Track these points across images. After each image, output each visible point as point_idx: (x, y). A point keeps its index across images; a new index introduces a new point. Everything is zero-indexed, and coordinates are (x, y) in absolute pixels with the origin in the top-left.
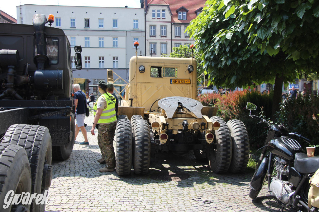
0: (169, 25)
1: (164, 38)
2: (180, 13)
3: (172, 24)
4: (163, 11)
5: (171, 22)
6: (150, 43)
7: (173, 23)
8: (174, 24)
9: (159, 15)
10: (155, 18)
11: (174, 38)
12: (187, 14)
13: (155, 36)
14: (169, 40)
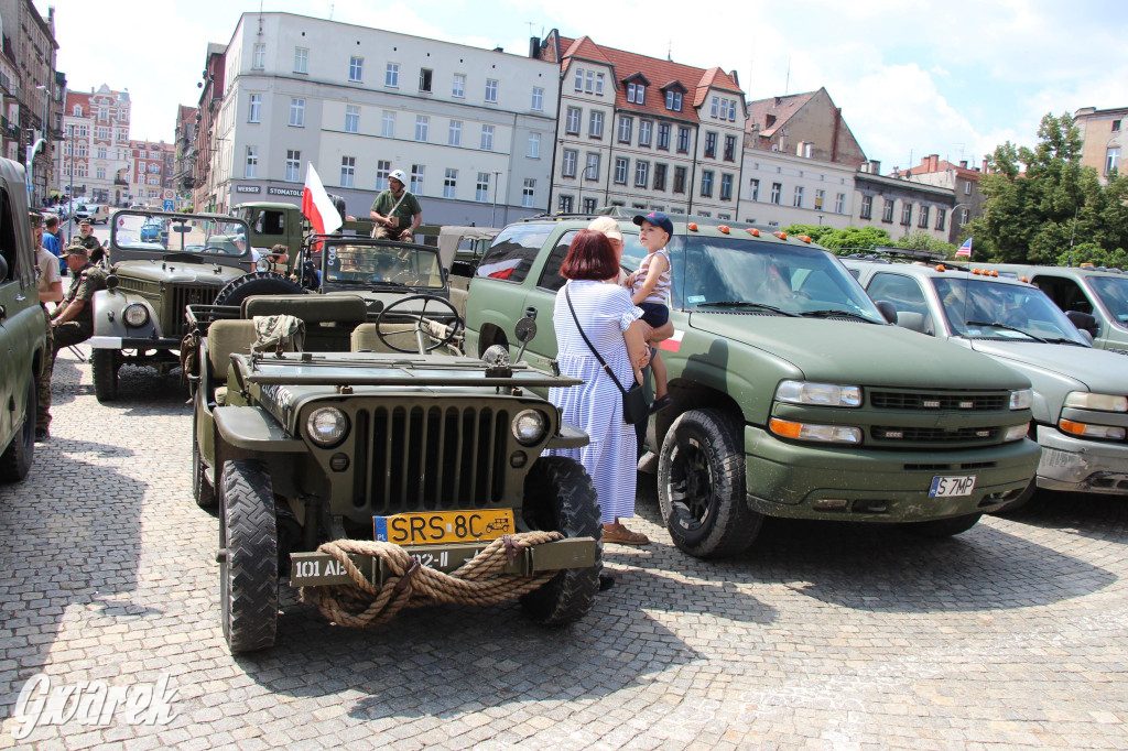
0: (609, 112)
1: (596, 142)
2: (632, 87)
3: (615, 112)
4: (601, 75)
5: (615, 107)
6: (566, 150)
7: (618, 108)
8: (620, 111)
9: (589, 83)
10: (581, 91)
11: (615, 145)
12: (646, 92)
13: (577, 135)
14: (605, 147)
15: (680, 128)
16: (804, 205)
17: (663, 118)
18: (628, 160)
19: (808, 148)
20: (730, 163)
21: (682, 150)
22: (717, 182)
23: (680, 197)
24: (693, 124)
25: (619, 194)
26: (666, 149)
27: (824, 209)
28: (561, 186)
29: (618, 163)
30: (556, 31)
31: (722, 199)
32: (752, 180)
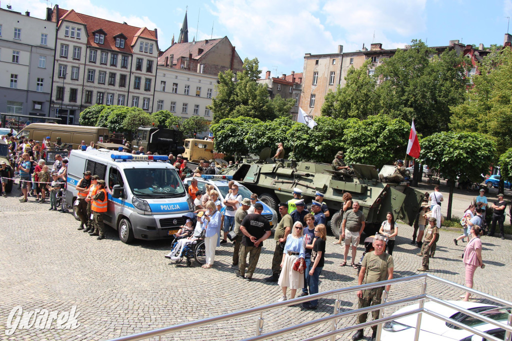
0: (84, 47)
1: (77, 61)
2: (97, 36)
3: (87, 47)
4: (79, 30)
5: (87, 45)
6: (60, 64)
7: (88, 45)
8: (89, 47)
9: (73, 33)
10: (68, 37)
11: (87, 63)
12: (105, 38)
13: (66, 58)
14: (82, 64)
15: (122, 56)
16: (190, 94)
17: (113, 51)
18: (95, 71)
19: (202, 66)
20: (150, 74)
21: (124, 66)
22: (143, 82)
23: (123, 89)
24: (129, 54)
25: (90, 86)
26: (115, 66)
27: (201, 96)
28: (58, 82)
29: (89, 72)
30: (57, 6)
31: (146, 90)
32: (162, 82)
